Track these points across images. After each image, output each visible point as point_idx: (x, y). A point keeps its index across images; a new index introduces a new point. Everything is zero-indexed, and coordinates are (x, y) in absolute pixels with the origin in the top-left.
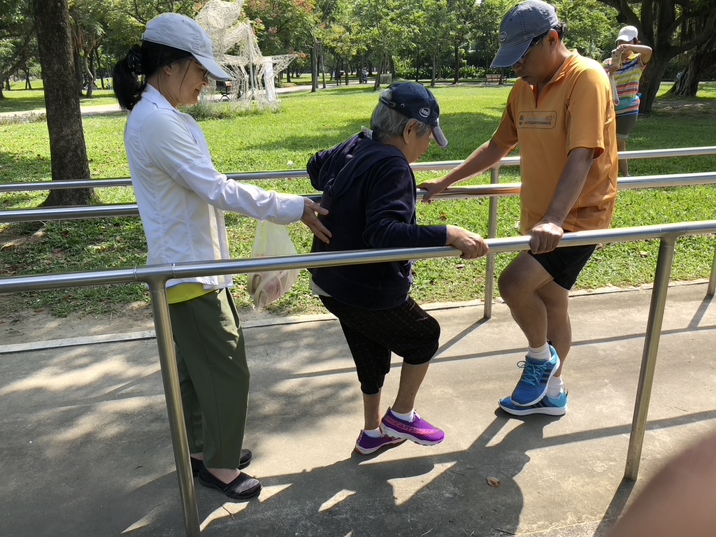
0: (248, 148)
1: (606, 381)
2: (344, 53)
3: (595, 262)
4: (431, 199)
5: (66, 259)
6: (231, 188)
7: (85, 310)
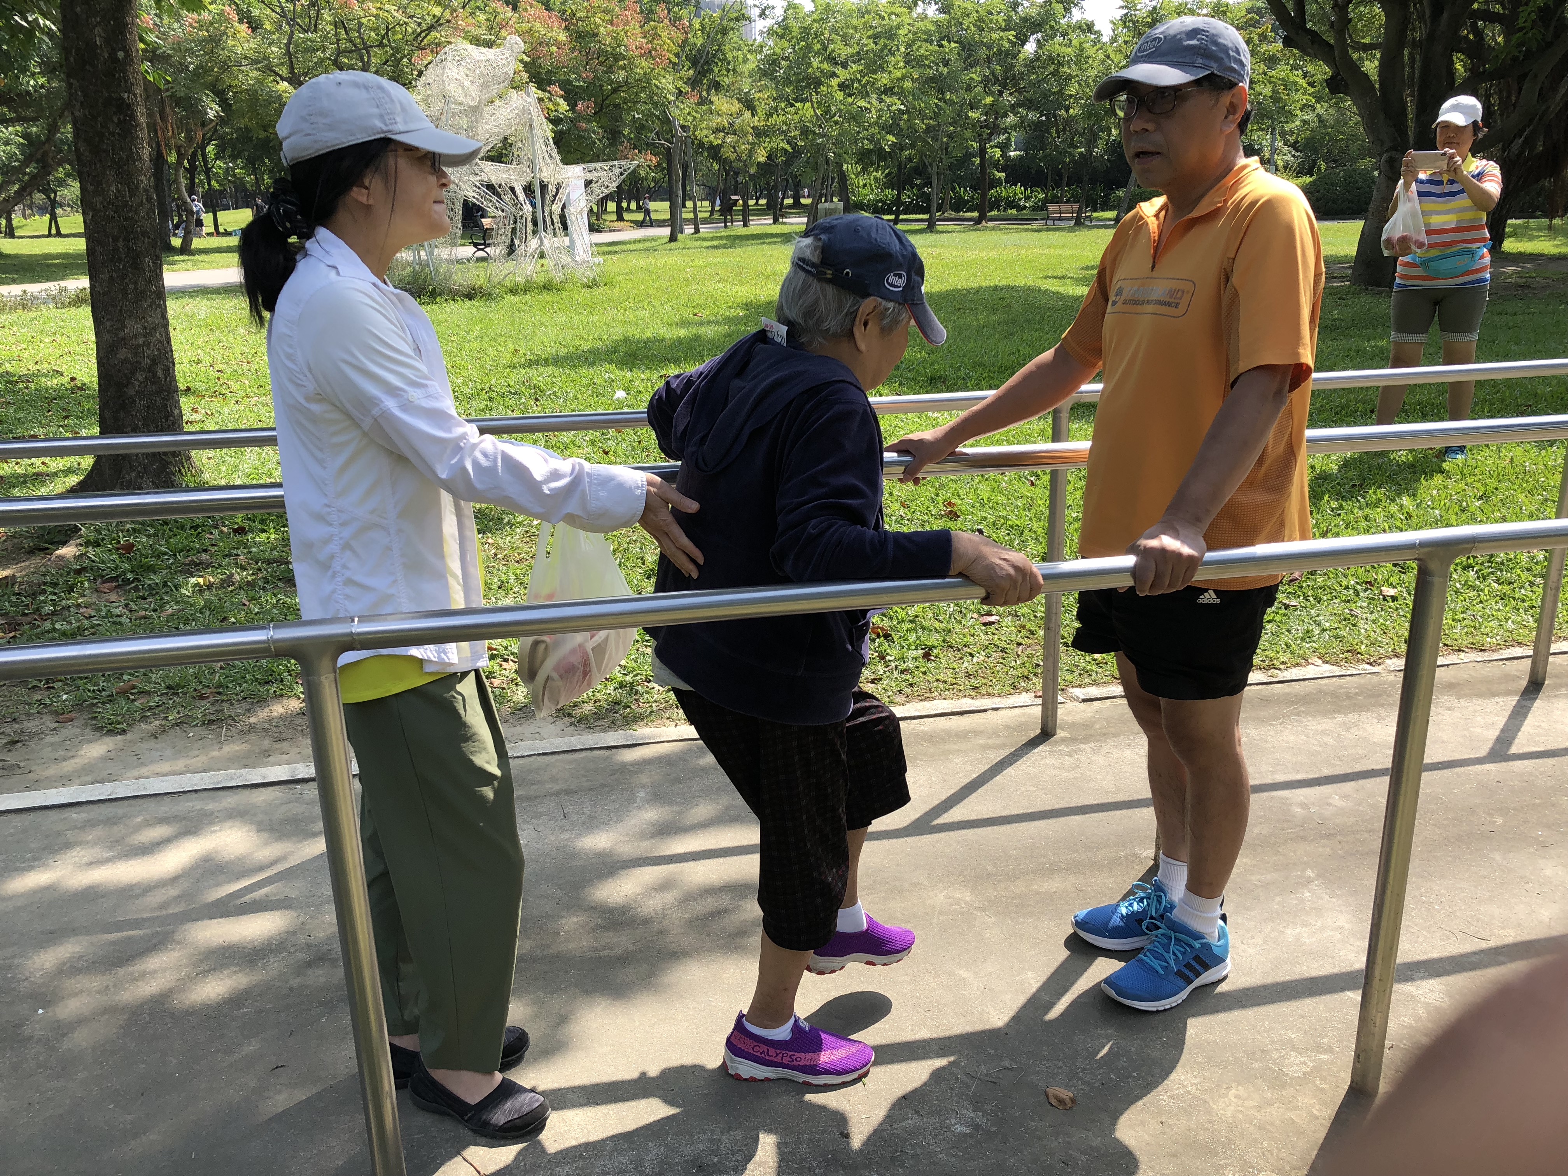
0: (530, 364)
1: (1309, 873)
2: (739, 158)
3: (1283, 611)
4: (920, 476)
5: (126, 606)
6: (485, 455)
7: (166, 718)
